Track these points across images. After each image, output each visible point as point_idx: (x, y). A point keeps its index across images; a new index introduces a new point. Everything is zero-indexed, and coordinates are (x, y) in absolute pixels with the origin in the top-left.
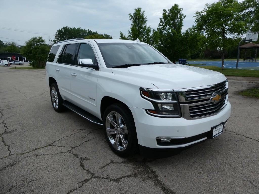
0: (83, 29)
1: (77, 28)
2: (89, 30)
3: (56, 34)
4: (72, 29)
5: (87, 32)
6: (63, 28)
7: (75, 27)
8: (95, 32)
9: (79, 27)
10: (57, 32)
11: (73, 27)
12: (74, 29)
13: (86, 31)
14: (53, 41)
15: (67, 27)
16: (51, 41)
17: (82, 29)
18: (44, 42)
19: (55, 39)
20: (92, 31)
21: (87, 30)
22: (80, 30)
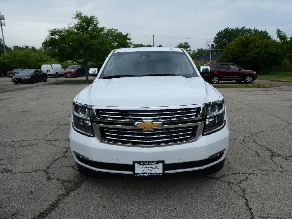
0: (248, 29)
1: (240, 28)
2: (255, 29)
3: (215, 37)
4: (234, 30)
5: (253, 31)
6: (223, 29)
7: (238, 28)
8: (264, 30)
9: (243, 27)
10: (216, 35)
11: (235, 28)
12: (237, 29)
13: (251, 30)
14: (210, 45)
15: (228, 29)
16: (209, 45)
17: (246, 29)
18: (189, 48)
19: (213, 43)
20: (259, 30)
21: (253, 30)
22: (244, 30)
